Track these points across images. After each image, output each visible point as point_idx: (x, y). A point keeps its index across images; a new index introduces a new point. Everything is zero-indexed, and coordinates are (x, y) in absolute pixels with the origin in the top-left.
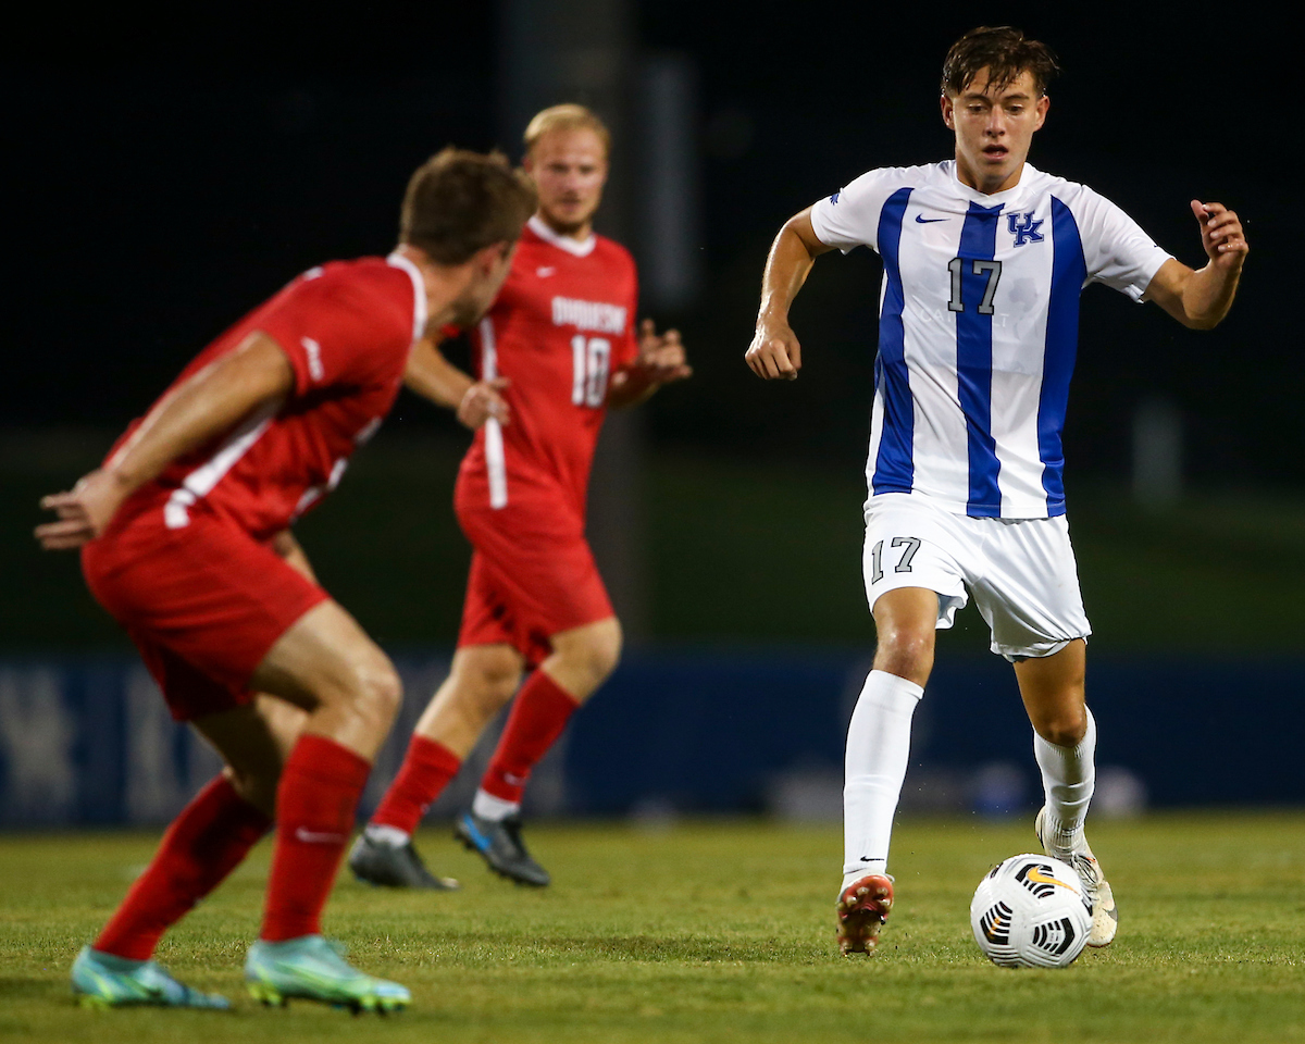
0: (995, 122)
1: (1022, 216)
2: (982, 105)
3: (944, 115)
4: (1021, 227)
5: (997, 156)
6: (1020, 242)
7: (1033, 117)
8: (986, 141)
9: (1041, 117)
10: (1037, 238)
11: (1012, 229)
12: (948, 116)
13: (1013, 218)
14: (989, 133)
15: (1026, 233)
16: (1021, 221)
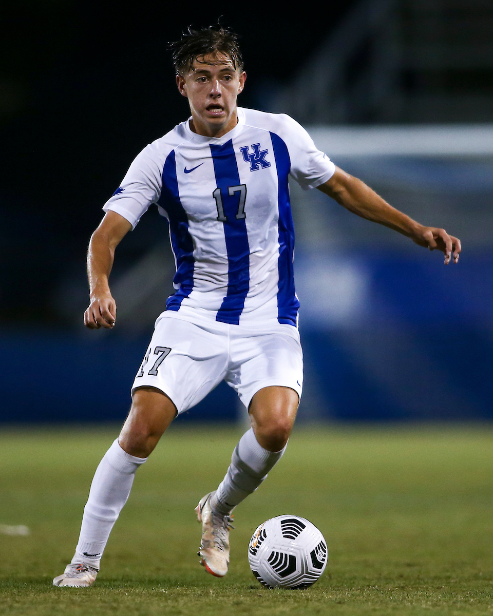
0: (215, 88)
1: (250, 148)
2: (205, 76)
3: (179, 87)
4: (252, 156)
5: (216, 111)
6: (254, 168)
7: (237, 85)
8: (208, 101)
9: (241, 85)
10: (266, 165)
11: (246, 158)
12: (182, 88)
13: (244, 150)
14: (211, 95)
15: (257, 161)
16: (251, 151)
